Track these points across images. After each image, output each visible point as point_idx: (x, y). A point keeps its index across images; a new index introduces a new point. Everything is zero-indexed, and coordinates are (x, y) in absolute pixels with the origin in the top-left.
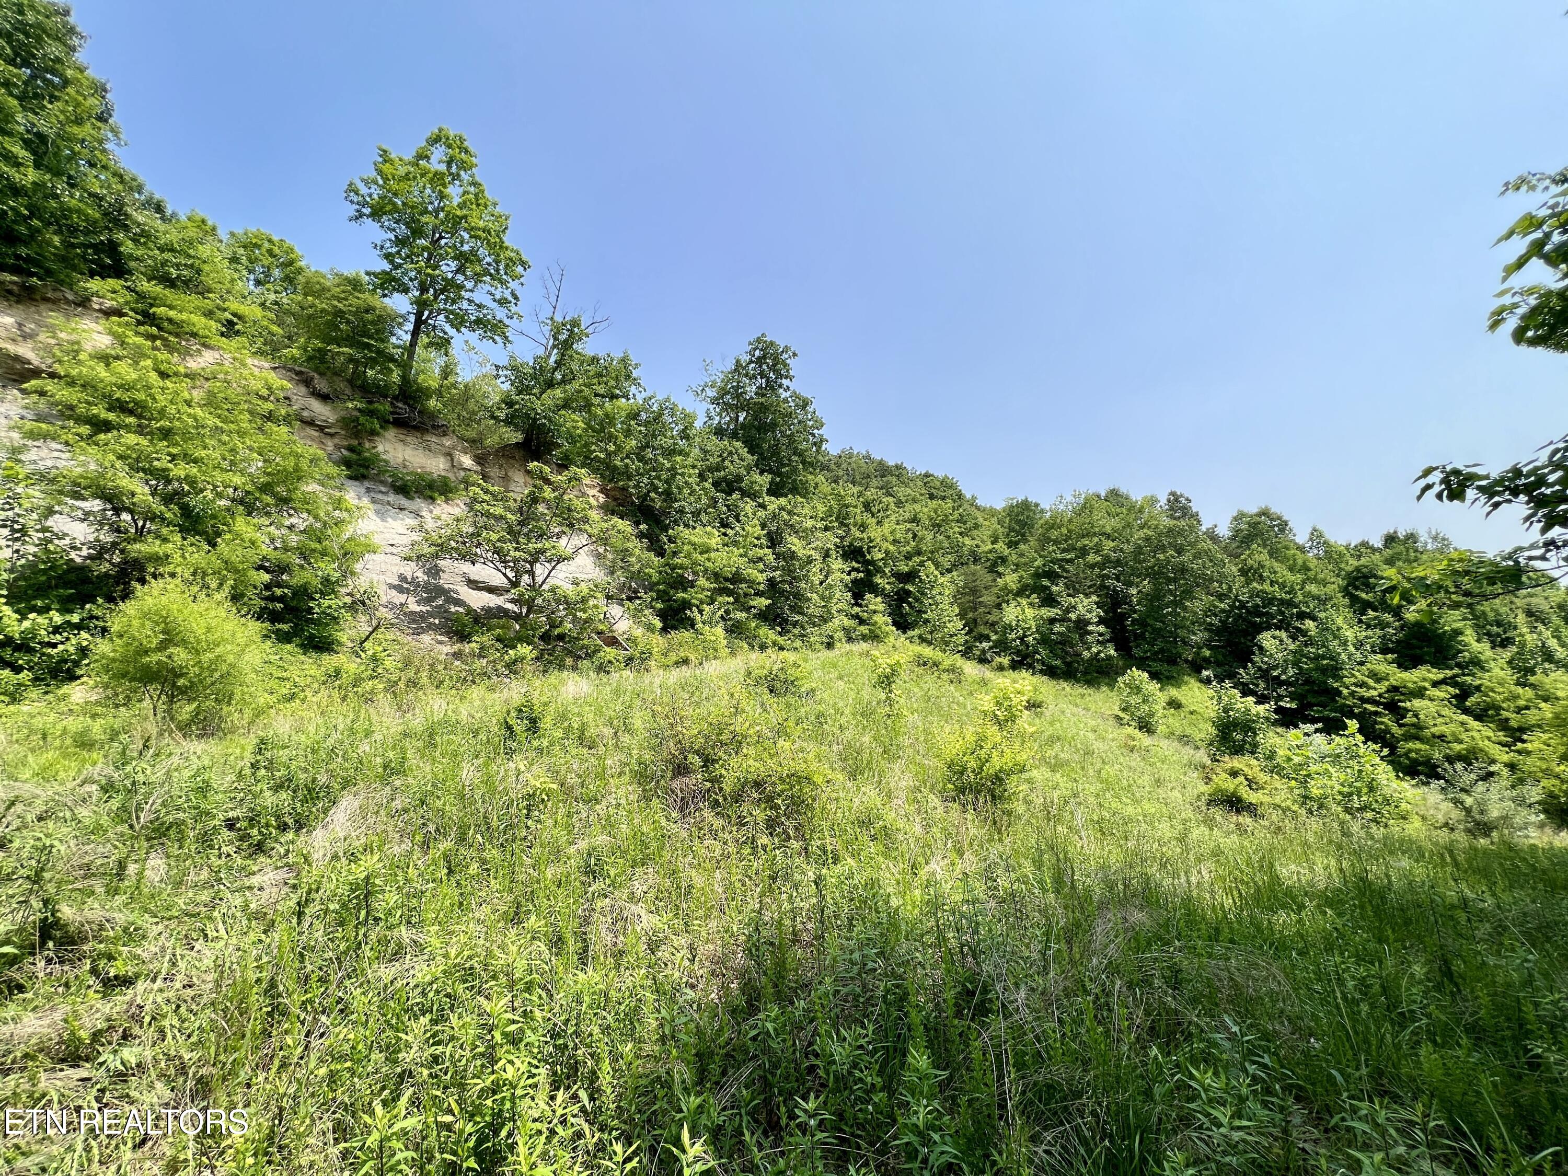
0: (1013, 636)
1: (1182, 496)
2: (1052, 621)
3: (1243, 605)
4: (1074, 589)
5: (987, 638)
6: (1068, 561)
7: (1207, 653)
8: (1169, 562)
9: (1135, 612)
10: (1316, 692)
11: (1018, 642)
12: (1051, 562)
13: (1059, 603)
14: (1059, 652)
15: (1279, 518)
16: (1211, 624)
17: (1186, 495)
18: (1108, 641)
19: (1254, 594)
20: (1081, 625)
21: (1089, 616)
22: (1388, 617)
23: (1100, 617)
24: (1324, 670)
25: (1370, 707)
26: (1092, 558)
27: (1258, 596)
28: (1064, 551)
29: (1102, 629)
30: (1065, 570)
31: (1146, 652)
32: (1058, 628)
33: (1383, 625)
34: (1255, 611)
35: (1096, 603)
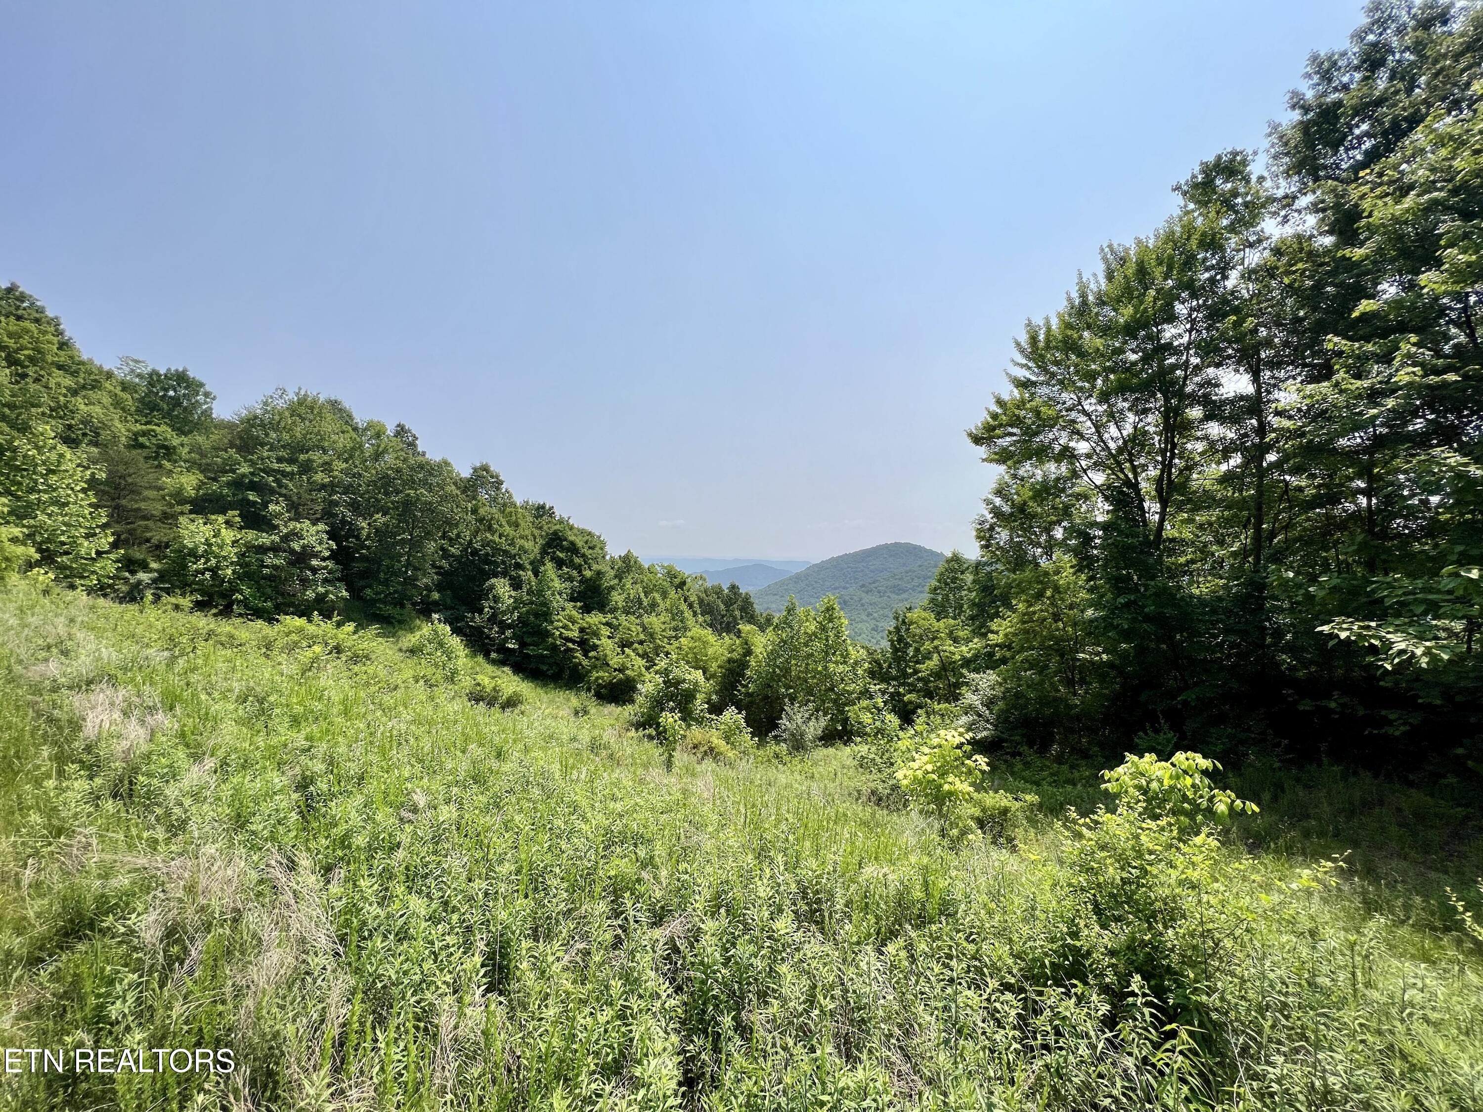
0: (200, 565)
1: (410, 431)
2: (262, 550)
3: (475, 552)
4: (297, 510)
5: (145, 567)
6: (284, 474)
7: (436, 596)
8: (418, 499)
9: (363, 547)
10: (530, 633)
11: (208, 575)
12: (263, 471)
13: (276, 527)
14: (269, 591)
15: (497, 477)
16: (441, 567)
17: (414, 432)
18: (339, 580)
19: (486, 544)
20: (302, 558)
21: (318, 548)
22: (575, 573)
23: (332, 550)
24: (537, 615)
25: (570, 645)
26: (320, 477)
27: (488, 545)
28: (280, 460)
29: (330, 564)
30: (280, 486)
31: (377, 593)
32: (270, 559)
33: (571, 579)
34: (486, 560)
35: (327, 532)
